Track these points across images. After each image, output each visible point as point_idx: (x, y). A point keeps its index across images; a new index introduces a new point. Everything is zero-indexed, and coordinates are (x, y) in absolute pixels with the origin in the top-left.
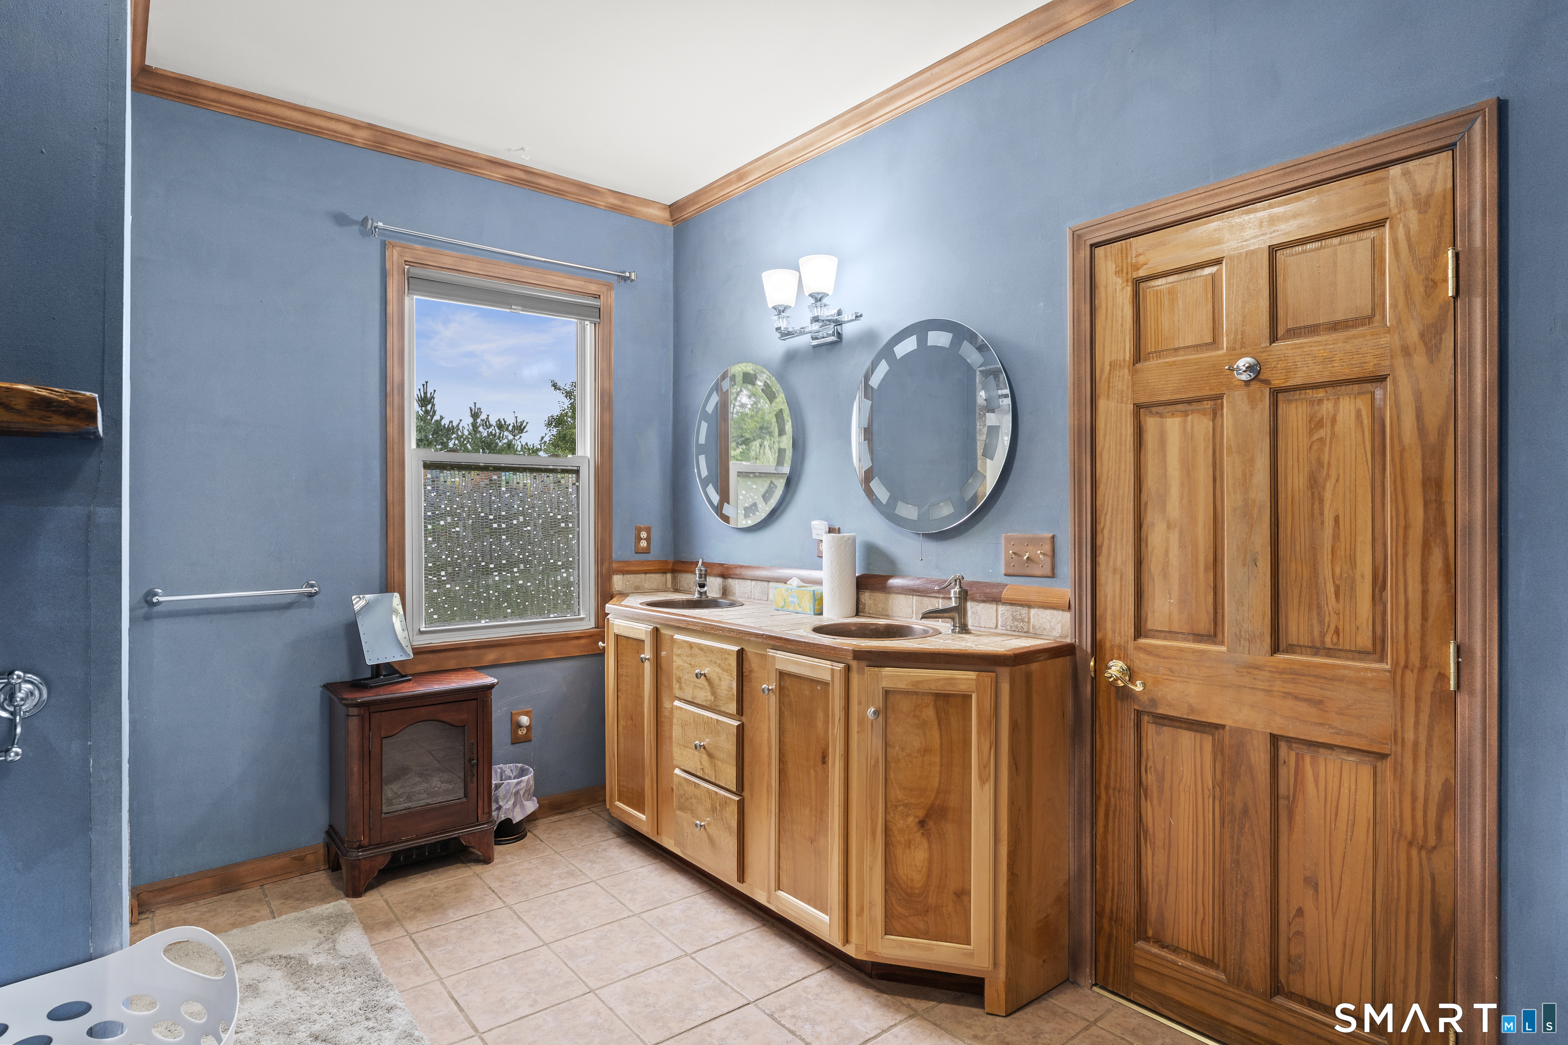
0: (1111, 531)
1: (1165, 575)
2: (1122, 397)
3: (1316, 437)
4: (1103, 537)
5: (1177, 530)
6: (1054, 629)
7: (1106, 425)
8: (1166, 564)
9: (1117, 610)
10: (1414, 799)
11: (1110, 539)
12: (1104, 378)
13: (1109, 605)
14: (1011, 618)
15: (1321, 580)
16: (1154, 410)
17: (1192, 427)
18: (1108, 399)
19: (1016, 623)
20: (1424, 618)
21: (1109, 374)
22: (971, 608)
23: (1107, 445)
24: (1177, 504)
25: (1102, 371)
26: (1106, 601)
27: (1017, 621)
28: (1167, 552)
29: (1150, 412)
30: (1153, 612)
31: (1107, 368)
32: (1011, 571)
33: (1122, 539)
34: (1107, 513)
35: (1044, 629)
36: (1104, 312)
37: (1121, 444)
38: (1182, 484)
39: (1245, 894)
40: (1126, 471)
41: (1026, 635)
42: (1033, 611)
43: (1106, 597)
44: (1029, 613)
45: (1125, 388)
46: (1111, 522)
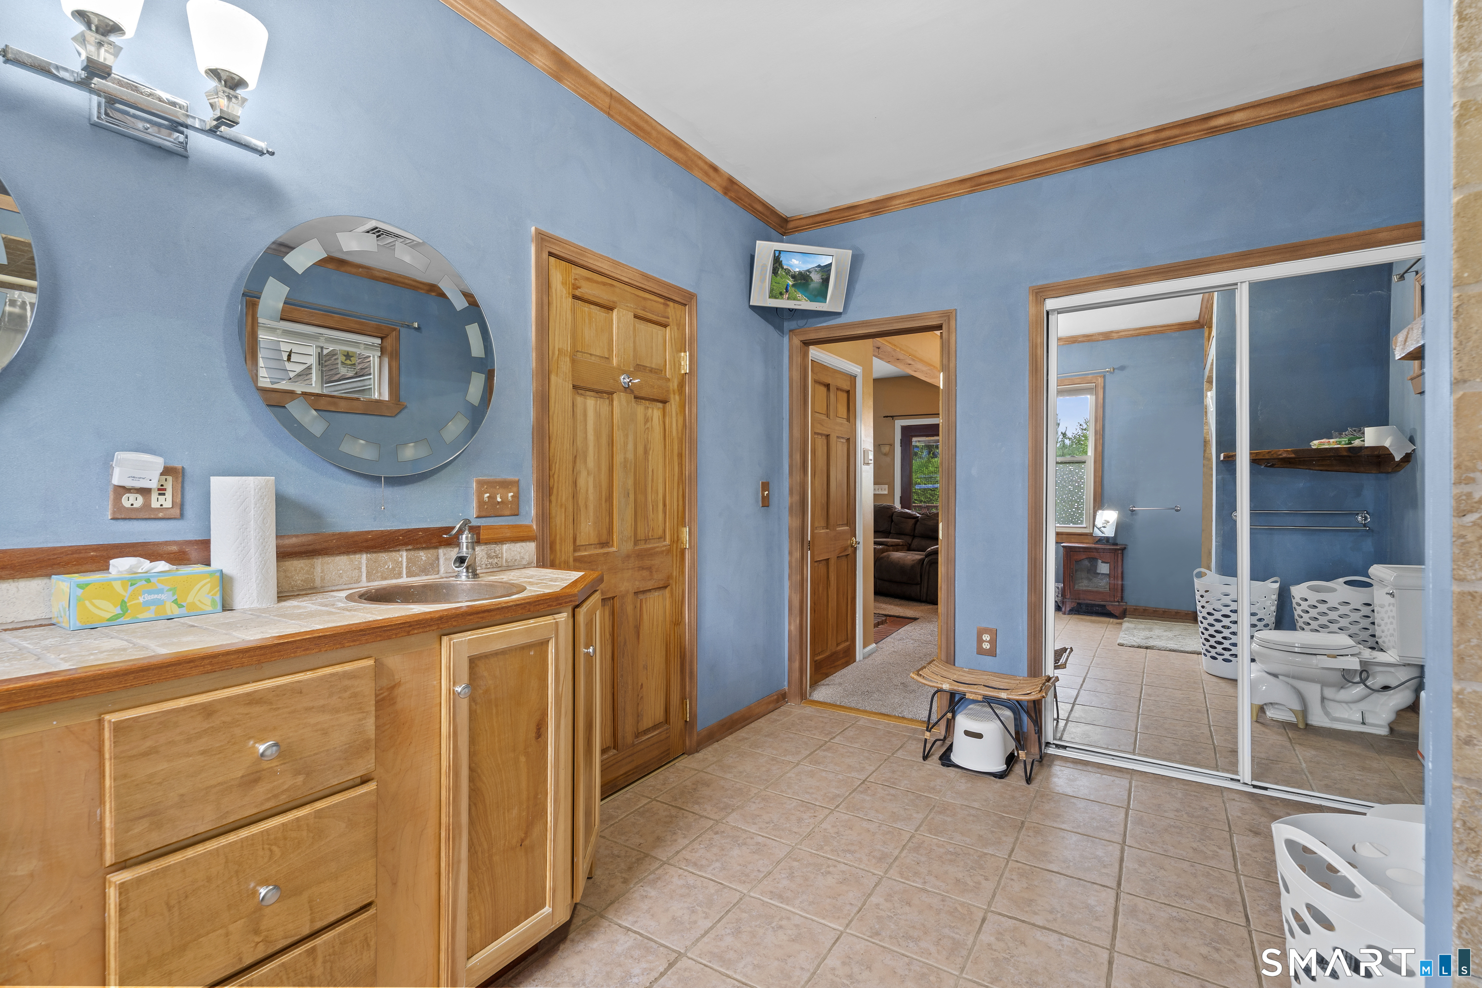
0: (559, 476)
1: (586, 507)
2: (566, 378)
3: (646, 427)
4: (554, 481)
5: (592, 476)
6: (523, 558)
7: (555, 395)
8: (587, 499)
9: (563, 535)
10: (676, 603)
11: (558, 482)
12: (554, 359)
13: (558, 531)
14: (486, 556)
15: (648, 503)
16: (580, 391)
17: (600, 409)
18: (557, 376)
19: (490, 561)
20: (678, 518)
21: (558, 357)
22: (445, 554)
23: (556, 411)
24: (592, 458)
25: (553, 353)
26: (556, 529)
27: (491, 558)
28: (587, 490)
29: (578, 393)
30: (580, 533)
31: (557, 352)
32: (484, 514)
33: (566, 482)
34: (556, 463)
35: (516, 560)
36: (555, 308)
37: (565, 412)
38: (595, 445)
39: (625, 692)
40: (568, 432)
41: (499, 569)
42: (505, 547)
43: (556, 526)
44: (502, 549)
45: (567, 371)
46: (559, 469)
